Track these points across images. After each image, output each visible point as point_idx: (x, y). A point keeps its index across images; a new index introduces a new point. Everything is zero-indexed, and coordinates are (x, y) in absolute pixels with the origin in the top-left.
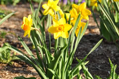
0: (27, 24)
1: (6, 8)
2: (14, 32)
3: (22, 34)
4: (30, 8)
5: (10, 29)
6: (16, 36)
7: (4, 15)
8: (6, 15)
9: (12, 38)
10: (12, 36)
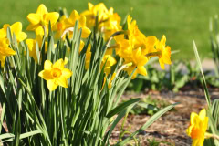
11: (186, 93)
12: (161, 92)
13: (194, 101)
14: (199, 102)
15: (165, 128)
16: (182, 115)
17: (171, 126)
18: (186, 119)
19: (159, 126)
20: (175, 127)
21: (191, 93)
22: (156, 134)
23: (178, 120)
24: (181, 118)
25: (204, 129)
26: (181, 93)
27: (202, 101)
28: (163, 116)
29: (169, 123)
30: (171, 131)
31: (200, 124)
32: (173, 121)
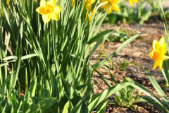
0: (158, 51)
1: (129, 28)
2: (139, 62)
3: (151, 65)
4: (163, 28)
5: (134, 58)
6: (141, 68)
7: (126, 37)
8: (128, 38)
9: (135, 70)
10: (136, 69)
11: (149, 25)
12: (130, 25)
13: (155, 31)
14: (159, 32)
15: (133, 52)
16: (146, 42)
17: (137, 51)
18: (149, 45)
19: (128, 51)
20: (141, 51)
21: (154, 25)
22: (126, 56)
23: (143, 46)
24: (145, 44)
25: (163, 53)
26: (145, 25)
27: (162, 31)
28: (132, 43)
29: (136, 49)
30: (137, 54)
31: (160, 49)
32: (139, 46)
